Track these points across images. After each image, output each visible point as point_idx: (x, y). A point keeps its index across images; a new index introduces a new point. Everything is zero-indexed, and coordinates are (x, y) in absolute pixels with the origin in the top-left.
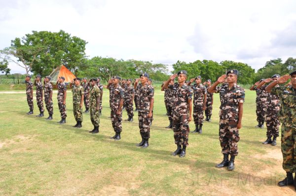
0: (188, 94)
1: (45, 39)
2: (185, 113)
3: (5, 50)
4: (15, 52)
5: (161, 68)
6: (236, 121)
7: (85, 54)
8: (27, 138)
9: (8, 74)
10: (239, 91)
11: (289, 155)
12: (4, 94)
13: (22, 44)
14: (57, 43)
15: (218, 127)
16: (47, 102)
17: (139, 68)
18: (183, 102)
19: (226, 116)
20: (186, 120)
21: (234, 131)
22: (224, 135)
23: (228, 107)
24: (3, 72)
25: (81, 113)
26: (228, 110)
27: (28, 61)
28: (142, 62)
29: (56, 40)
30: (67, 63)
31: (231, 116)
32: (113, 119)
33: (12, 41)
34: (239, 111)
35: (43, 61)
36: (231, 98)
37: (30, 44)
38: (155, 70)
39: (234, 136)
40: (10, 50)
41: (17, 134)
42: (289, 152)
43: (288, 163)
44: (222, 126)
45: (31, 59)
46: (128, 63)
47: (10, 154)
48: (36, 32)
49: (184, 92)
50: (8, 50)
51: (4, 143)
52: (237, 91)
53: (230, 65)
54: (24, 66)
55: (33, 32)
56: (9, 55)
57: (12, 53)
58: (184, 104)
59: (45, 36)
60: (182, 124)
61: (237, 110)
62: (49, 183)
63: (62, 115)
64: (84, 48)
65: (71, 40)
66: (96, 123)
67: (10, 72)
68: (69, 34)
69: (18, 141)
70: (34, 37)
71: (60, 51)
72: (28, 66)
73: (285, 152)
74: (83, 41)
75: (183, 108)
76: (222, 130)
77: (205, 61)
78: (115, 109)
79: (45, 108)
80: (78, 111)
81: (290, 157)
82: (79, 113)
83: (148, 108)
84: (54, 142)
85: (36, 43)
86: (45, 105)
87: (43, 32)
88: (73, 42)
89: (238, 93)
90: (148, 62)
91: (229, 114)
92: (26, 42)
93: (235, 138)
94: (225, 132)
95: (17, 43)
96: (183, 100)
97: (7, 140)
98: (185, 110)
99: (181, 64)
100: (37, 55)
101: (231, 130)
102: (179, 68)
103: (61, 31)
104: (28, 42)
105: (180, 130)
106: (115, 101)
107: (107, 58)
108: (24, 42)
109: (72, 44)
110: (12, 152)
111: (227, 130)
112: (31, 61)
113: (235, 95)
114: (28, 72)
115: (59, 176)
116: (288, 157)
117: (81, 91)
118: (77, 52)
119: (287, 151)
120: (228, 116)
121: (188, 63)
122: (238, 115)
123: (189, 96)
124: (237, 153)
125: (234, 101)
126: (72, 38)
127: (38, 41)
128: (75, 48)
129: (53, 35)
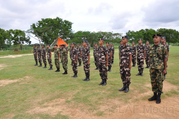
0: (105, 51)
1: (49, 23)
2: (104, 61)
3: (28, 31)
4: (33, 31)
5: (118, 36)
6: (128, 64)
7: (72, 30)
8: (30, 77)
9: (30, 44)
10: (128, 48)
11: (154, 82)
12: (27, 55)
13: (36, 27)
14: (55, 24)
15: (119, 68)
16: (43, 58)
17: (105, 37)
18: (103, 56)
19: (123, 62)
20: (105, 65)
21: (127, 70)
22: (122, 73)
23: (123, 57)
24: (27, 43)
25: (59, 64)
26: (123, 58)
27: (40, 36)
28: (106, 33)
29: (55, 23)
30: (62, 36)
31: (125, 62)
32: (73, 66)
33: (31, 26)
34: (129, 59)
35: (48, 35)
36: (124, 52)
37: (41, 26)
38: (115, 37)
39: (127, 73)
40: (30, 30)
41: (26, 76)
42: (154, 81)
43: (154, 87)
44: (121, 67)
45: (41, 35)
46: (97, 34)
47: (19, 85)
48: (44, 19)
49: (103, 50)
50: (29, 31)
51: (18, 80)
52: (127, 48)
53: (164, 31)
54: (38, 39)
55: (42, 19)
56: (30, 34)
57: (32, 32)
58: (103, 57)
59: (49, 21)
60: (102, 68)
61: (128, 58)
62: (31, 97)
63: (50, 65)
64: (71, 27)
65: (64, 22)
66: (65, 69)
67: (31, 43)
68: (62, 19)
69: (25, 79)
70: (43, 22)
71: (57, 29)
72: (40, 39)
73: (152, 81)
74: (70, 22)
75: (103, 59)
76: (121, 70)
77: (147, 30)
78: (73, 61)
79: (42, 62)
80: (57, 63)
81: (155, 84)
82: (58, 64)
83: (87, 60)
84: (42, 79)
85: (43, 26)
86: (42, 60)
87: (47, 19)
88: (65, 23)
89: (128, 49)
90: (110, 32)
91: (124, 61)
92: (38, 25)
93: (128, 74)
94: (123, 71)
95: (34, 26)
96: (103, 54)
97: (20, 78)
98: (104, 60)
99: (131, 33)
100: (45, 32)
101: (125, 69)
102: (130, 35)
103: (57, 17)
104: (40, 26)
105: (102, 71)
106: (73, 56)
107: (85, 31)
108: (37, 26)
109: (64, 25)
110: (20, 84)
111: (123, 70)
112: (42, 36)
113: (127, 50)
114: (40, 42)
115: (37, 94)
116: (154, 84)
117: (58, 52)
118: (67, 29)
119: (153, 81)
120: (124, 62)
121: (135, 31)
122: (129, 61)
123: (105, 52)
124: (130, 83)
125: (126, 53)
126: (64, 21)
127: (45, 24)
128: (66, 27)
129: (53, 20)
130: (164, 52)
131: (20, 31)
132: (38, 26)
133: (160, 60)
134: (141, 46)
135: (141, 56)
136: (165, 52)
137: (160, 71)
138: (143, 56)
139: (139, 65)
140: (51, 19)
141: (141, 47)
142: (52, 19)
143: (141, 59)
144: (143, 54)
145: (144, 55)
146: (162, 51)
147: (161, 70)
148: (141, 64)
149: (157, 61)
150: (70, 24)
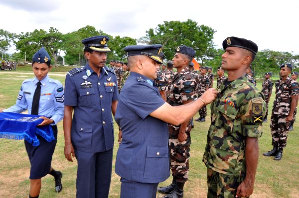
1: (174, 28)
7: (212, 43)
13: (155, 33)
14: (183, 31)
33: (147, 32)
48: (167, 22)
55: (165, 22)
59: (174, 26)
64: (211, 37)
65: (199, 29)
68: (196, 22)
70: (165, 26)
74: (211, 29)
85: (165, 32)
87: (173, 22)
88: (201, 30)
95: (151, 32)
103: (189, 20)
104: (161, 33)
109: (199, 33)
126: (199, 27)
127: (167, 30)
128: (202, 37)
129: (182, 24)
130: (244, 112)
131: (130, 40)
132: (158, 33)
133: (229, 142)
134: (285, 83)
135: (280, 110)
136: (247, 114)
137: (223, 180)
138: (288, 109)
139: (274, 132)
140: (179, 22)
141: (285, 87)
142: (181, 22)
143: (280, 117)
144: (287, 105)
145: (289, 107)
146: (238, 108)
147: (226, 178)
148: (279, 129)
149: (218, 142)
150: (210, 33)
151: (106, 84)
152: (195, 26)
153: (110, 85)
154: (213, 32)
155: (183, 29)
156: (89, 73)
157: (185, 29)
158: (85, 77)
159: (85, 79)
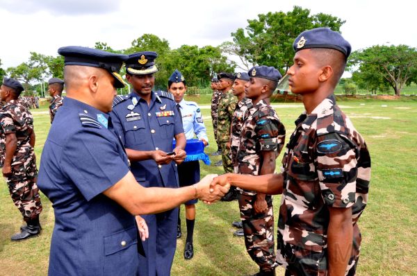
54: (246, 68)
103: (296, 8)
126: (315, 17)
132: (251, 35)
150: (335, 25)
151: (158, 114)
152: (306, 16)
153: (166, 115)
154: (340, 23)
155: (287, 23)
156: (135, 101)
157: (290, 23)
158: (131, 107)
159: (132, 109)
